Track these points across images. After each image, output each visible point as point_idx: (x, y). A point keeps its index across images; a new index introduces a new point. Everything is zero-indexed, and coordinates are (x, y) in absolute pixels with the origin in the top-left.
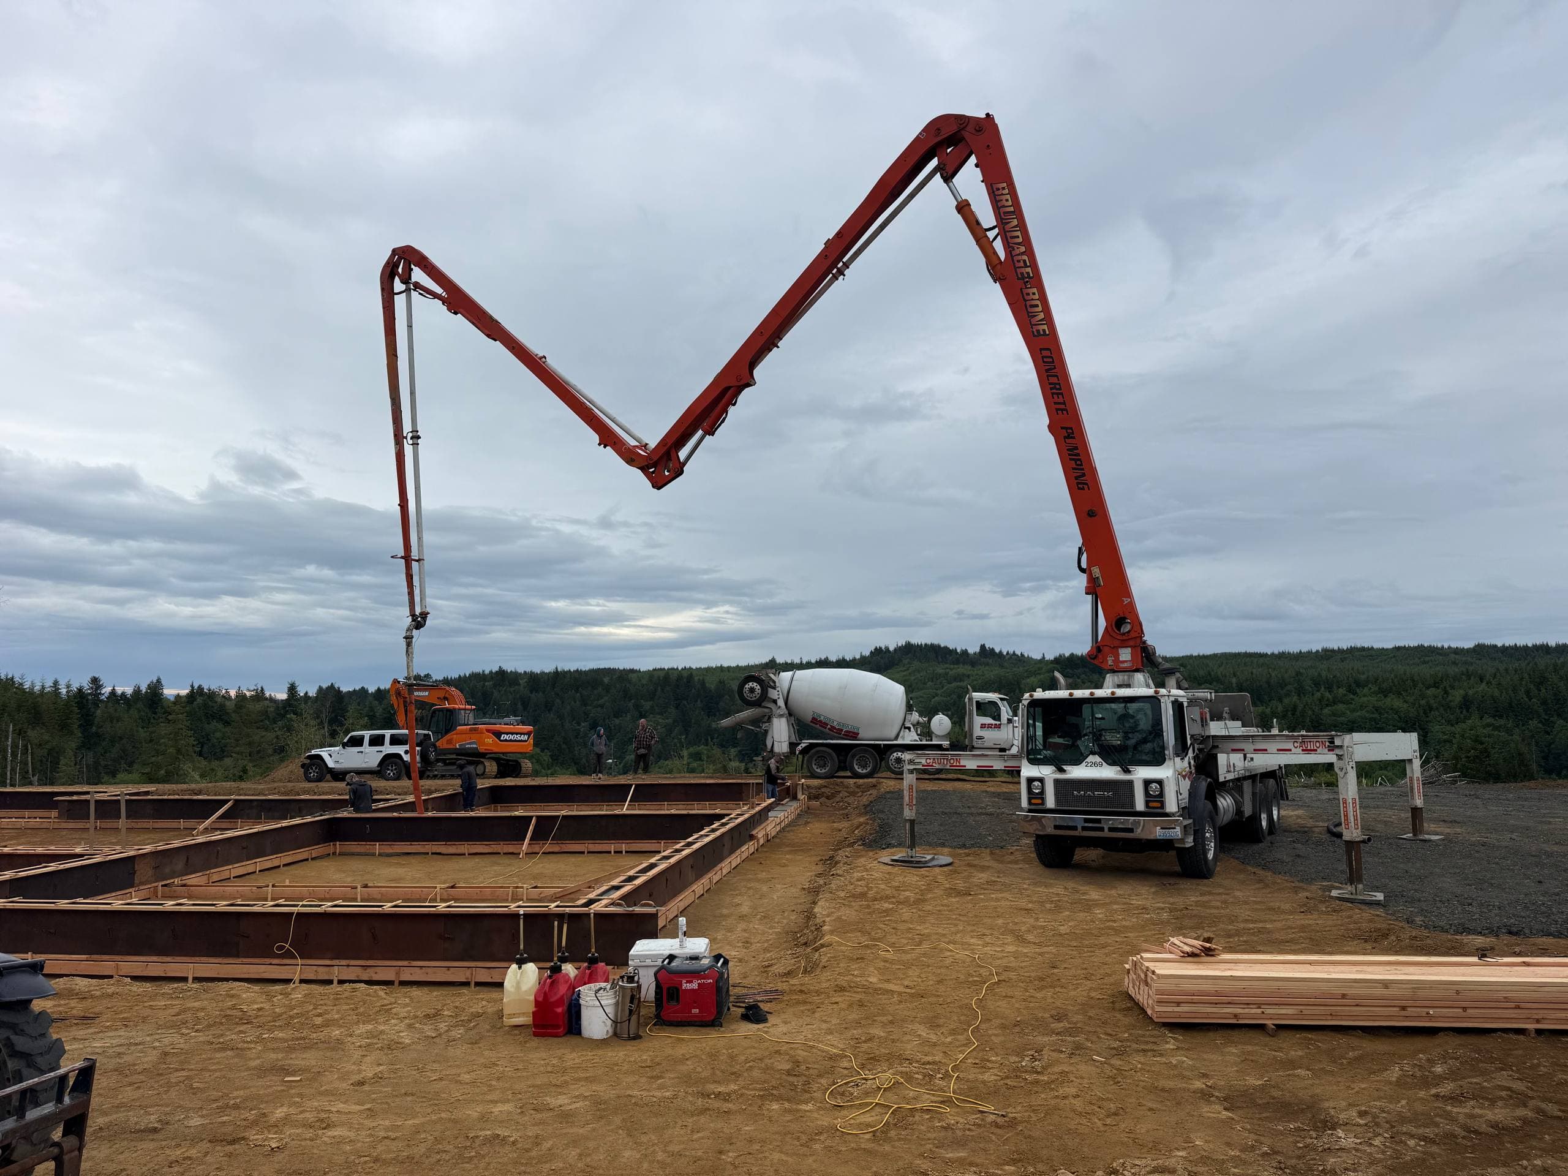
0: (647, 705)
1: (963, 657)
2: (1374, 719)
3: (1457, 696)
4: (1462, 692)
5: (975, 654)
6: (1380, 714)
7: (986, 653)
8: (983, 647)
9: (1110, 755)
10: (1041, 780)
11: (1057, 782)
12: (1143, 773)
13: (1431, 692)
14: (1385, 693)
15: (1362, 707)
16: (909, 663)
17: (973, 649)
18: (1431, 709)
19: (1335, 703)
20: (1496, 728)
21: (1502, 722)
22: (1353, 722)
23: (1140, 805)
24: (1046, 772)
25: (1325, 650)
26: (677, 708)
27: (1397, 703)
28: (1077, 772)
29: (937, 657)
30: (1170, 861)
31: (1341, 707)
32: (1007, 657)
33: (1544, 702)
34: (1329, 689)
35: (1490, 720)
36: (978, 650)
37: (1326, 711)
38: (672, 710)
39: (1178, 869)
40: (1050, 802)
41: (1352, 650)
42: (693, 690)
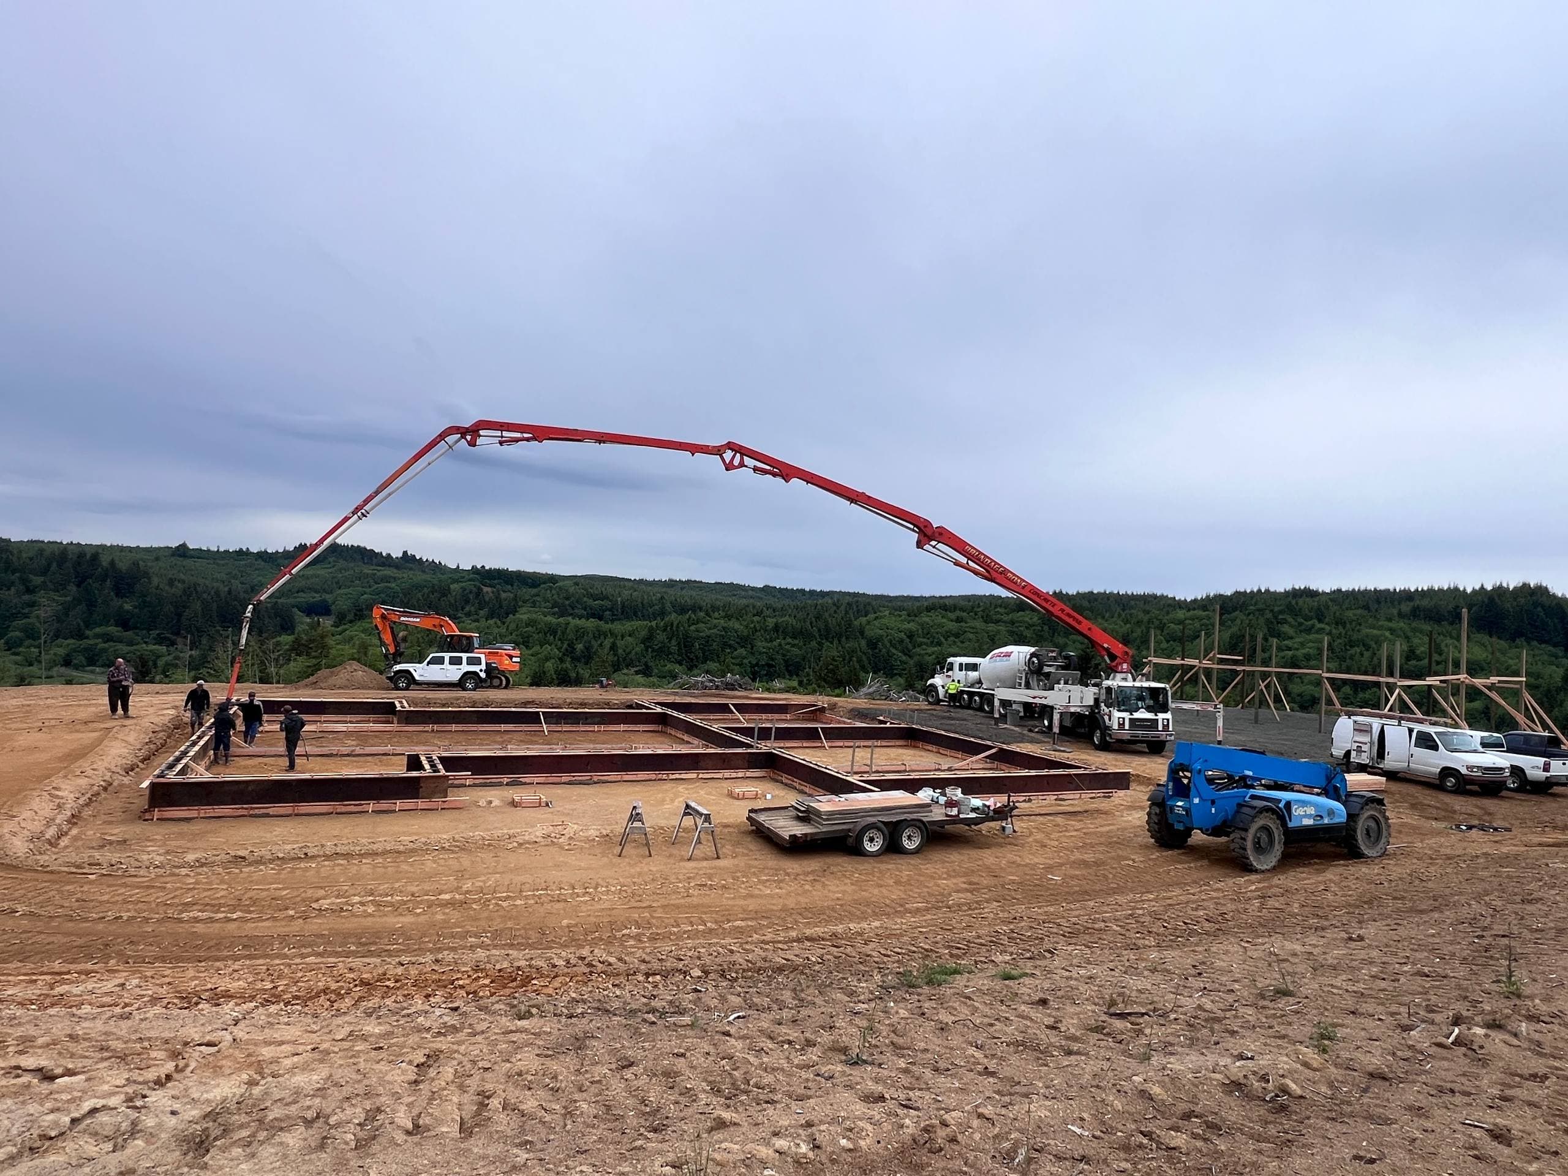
0: (38, 580)
1: (386, 561)
2: (723, 636)
3: (771, 622)
4: (774, 620)
5: (397, 558)
6: (726, 632)
7: (408, 559)
8: (405, 553)
9: (1149, 709)
10: (1124, 719)
11: (1130, 719)
12: (1161, 716)
13: (756, 618)
14: (729, 617)
15: (715, 627)
16: (334, 561)
17: (397, 554)
18: (756, 631)
19: (698, 623)
20: (793, 646)
21: (796, 642)
22: (709, 637)
23: (1160, 728)
24: (1126, 715)
25: (671, 580)
26: (78, 586)
27: (737, 626)
28: (1137, 715)
29: (363, 559)
30: (1144, 747)
31: (701, 625)
32: (427, 563)
33: (819, 630)
34: (694, 612)
35: (790, 640)
36: (400, 555)
37: (693, 628)
38: (72, 588)
39: (1147, 750)
40: (1127, 727)
41: (689, 582)
42: (100, 570)
